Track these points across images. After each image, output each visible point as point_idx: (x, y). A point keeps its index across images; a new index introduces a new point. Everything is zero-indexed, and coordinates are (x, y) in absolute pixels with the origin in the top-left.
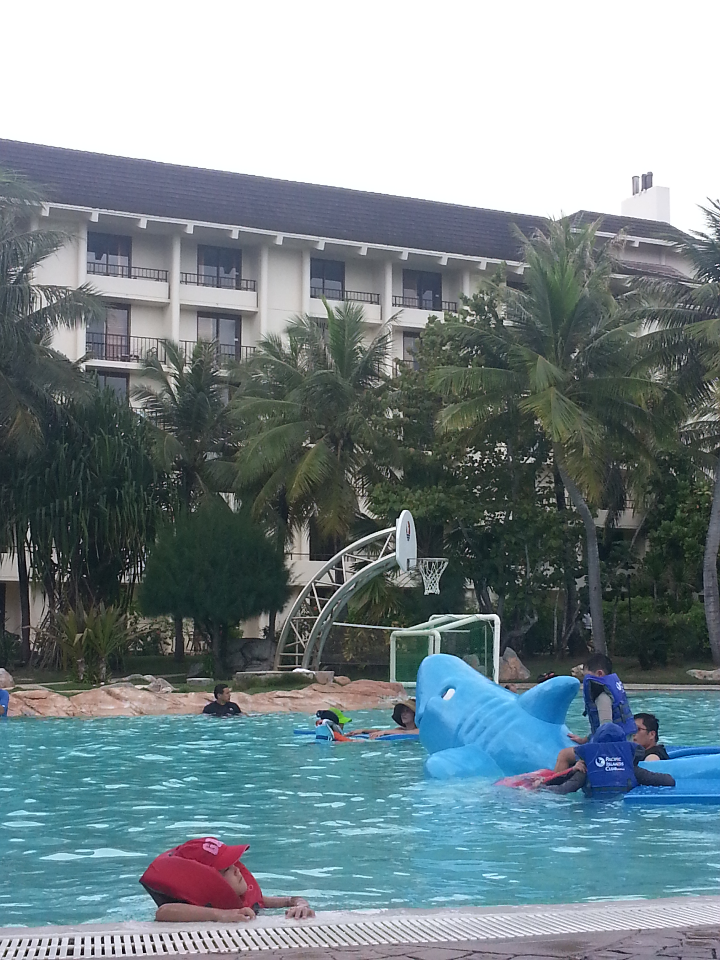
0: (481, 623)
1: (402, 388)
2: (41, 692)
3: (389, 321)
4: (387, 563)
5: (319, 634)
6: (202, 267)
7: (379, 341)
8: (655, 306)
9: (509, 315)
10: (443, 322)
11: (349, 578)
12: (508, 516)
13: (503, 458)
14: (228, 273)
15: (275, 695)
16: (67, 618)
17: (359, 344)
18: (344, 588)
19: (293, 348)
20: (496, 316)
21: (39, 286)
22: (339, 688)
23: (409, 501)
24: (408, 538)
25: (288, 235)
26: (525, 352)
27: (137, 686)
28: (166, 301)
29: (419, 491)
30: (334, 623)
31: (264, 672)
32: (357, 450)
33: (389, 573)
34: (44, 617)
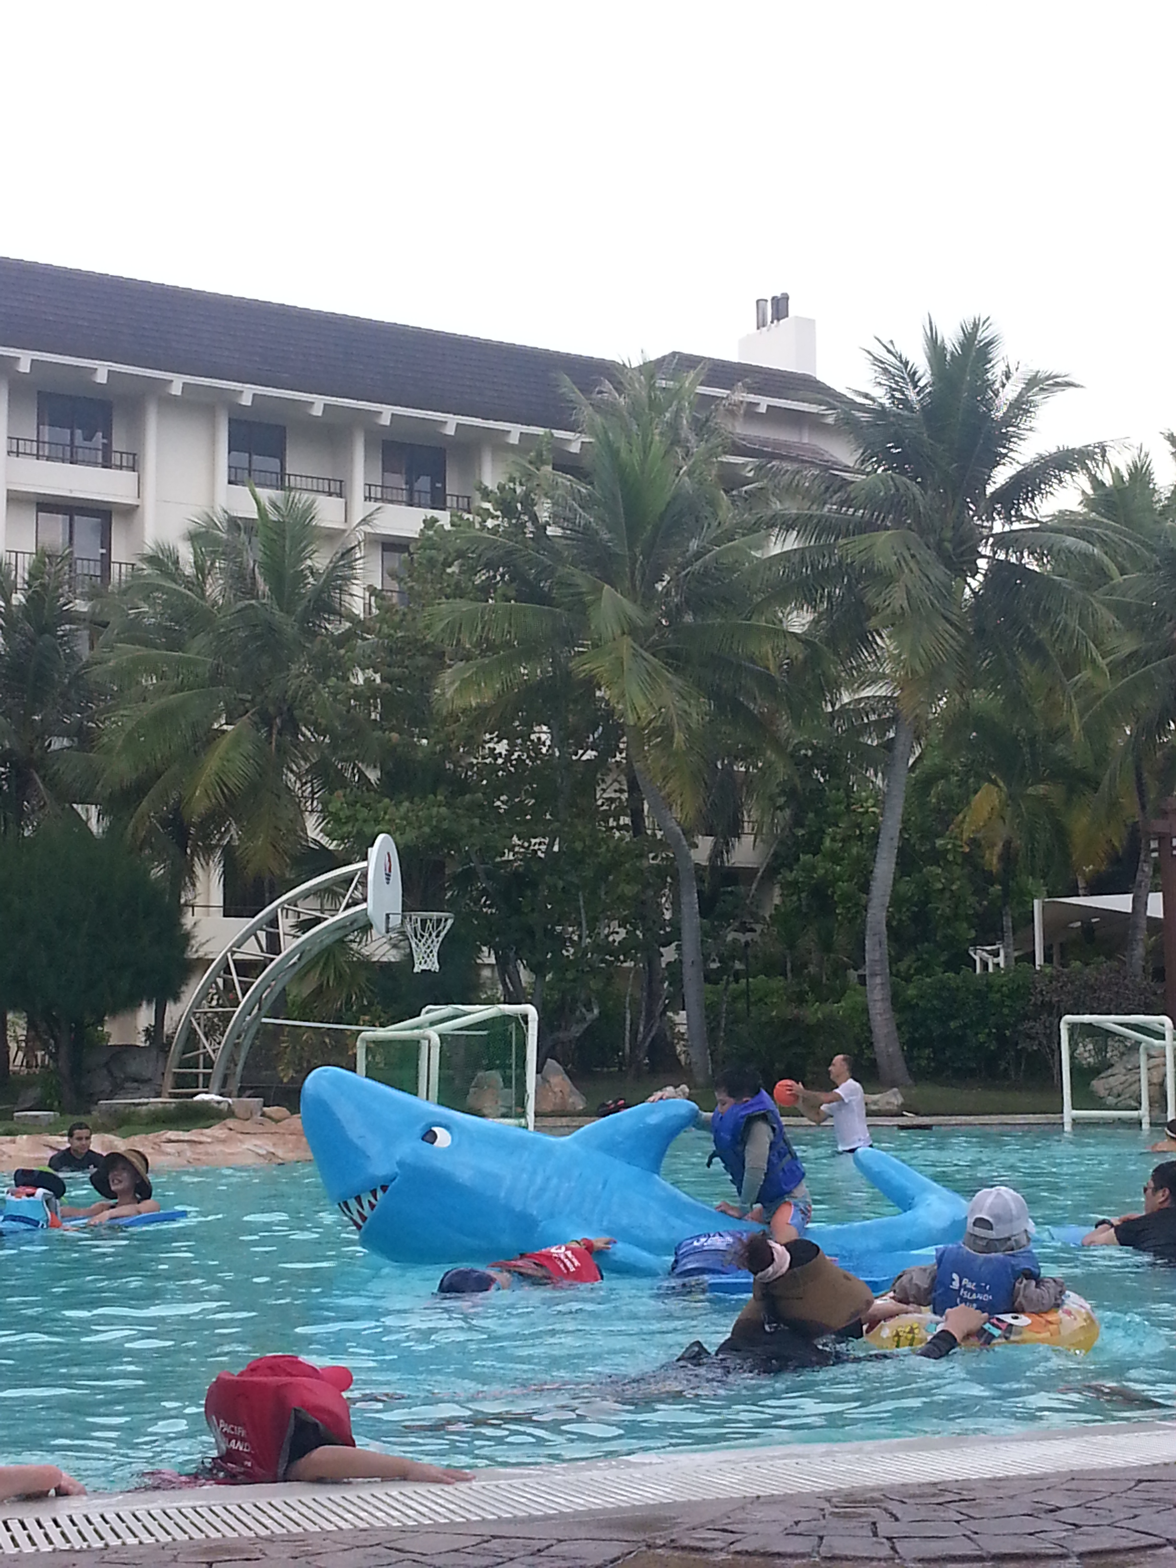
0: (506, 1018)
1: (379, 634)
3: (359, 524)
4: (353, 920)
5: (239, 1037)
6: (46, 429)
7: (344, 557)
8: (791, 508)
9: (555, 518)
10: (448, 527)
11: (289, 945)
12: (551, 845)
13: (544, 750)
14: (90, 440)
15: (164, 1138)
17: (309, 562)
18: (282, 960)
19: (199, 567)
20: (534, 518)
22: (271, 1126)
23: (390, 820)
24: (388, 879)
25: (189, 379)
26: (582, 579)
29: (406, 804)
30: (264, 1020)
31: (146, 1100)
32: (304, 735)
33: (351, 938)
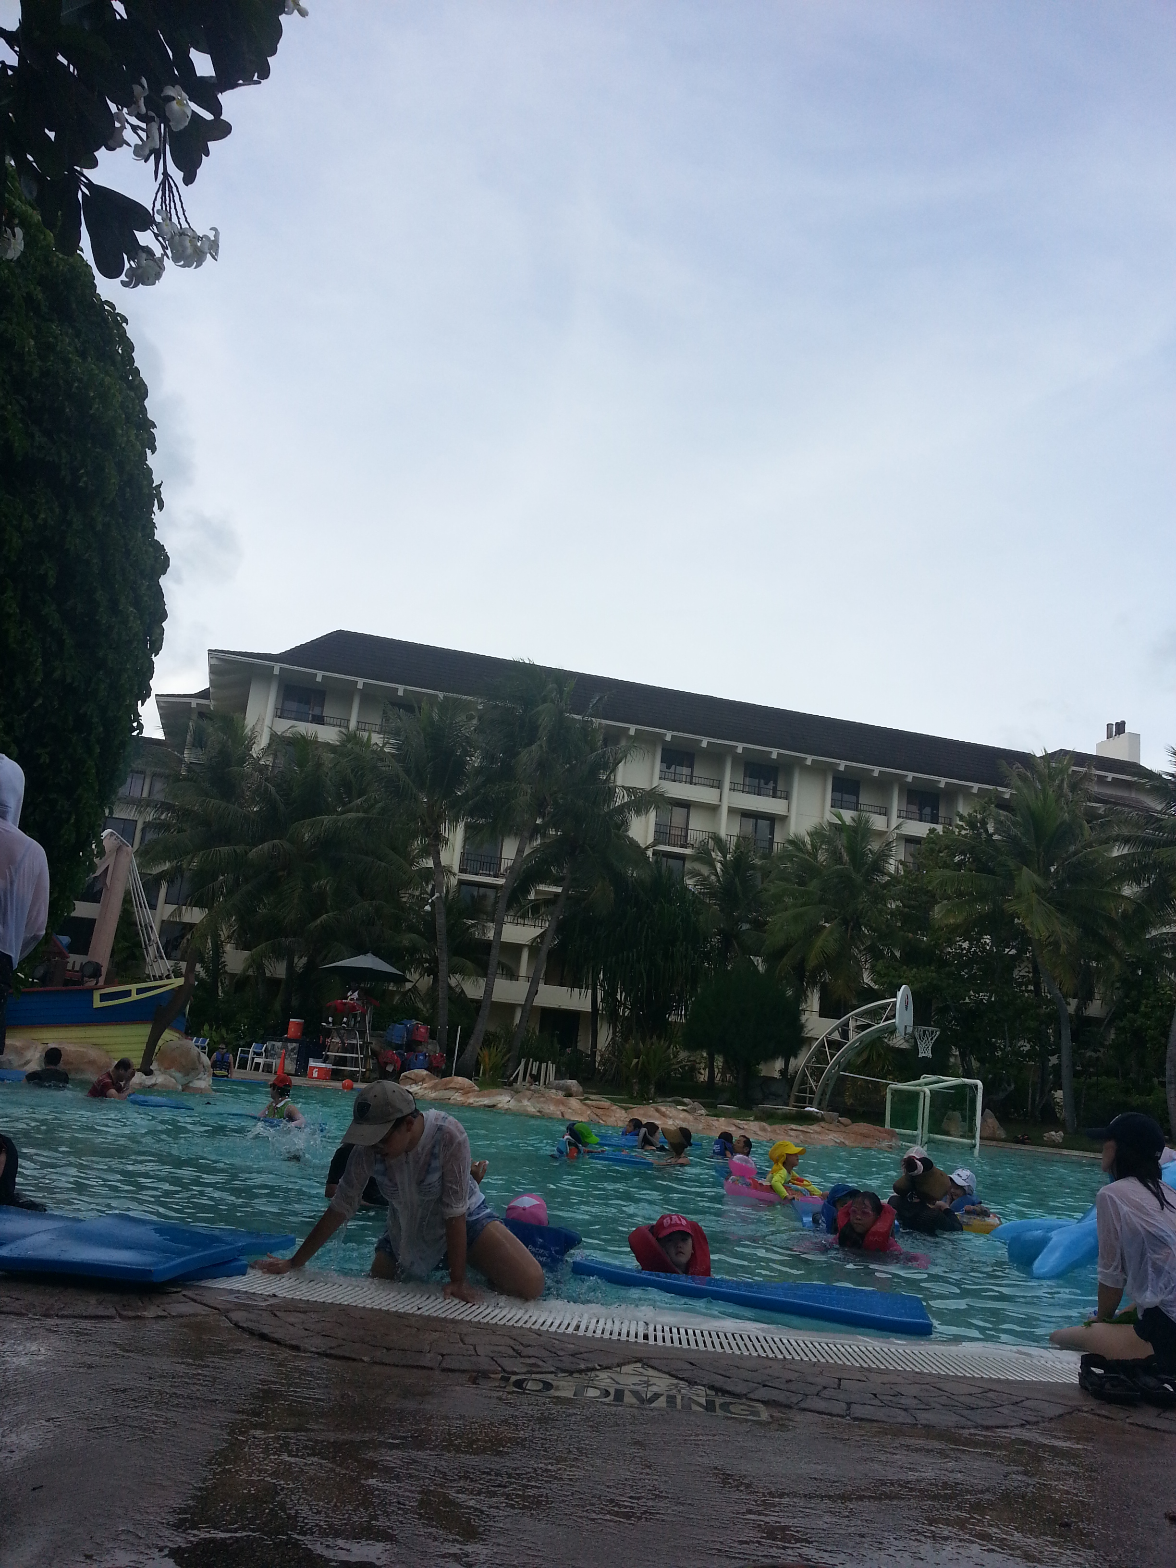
0: (965, 1085)
1: (903, 884)
2: (605, 1103)
3: (894, 830)
4: (887, 1028)
5: (828, 1081)
6: (747, 779)
7: (886, 845)
8: (1126, 831)
9: (998, 831)
10: (941, 833)
11: (853, 1037)
12: (990, 997)
13: (988, 948)
14: (767, 785)
15: (789, 1128)
16: (627, 1046)
17: (869, 847)
18: (851, 1043)
19: (814, 847)
20: (986, 831)
21: (623, 787)
22: (842, 1128)
23: (907, 977)
24: (907, 1008)
25: (816, 758)
26: (1011, 863)
27: (678, 1107)
28: (717, 803)
29: (915, 970)
30: (841, 1073)
31: (781, 1107)
32: (864, 931)
33: (886, 1036)
34: (607, 1042)
